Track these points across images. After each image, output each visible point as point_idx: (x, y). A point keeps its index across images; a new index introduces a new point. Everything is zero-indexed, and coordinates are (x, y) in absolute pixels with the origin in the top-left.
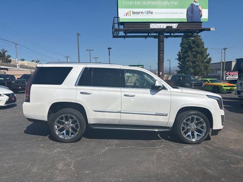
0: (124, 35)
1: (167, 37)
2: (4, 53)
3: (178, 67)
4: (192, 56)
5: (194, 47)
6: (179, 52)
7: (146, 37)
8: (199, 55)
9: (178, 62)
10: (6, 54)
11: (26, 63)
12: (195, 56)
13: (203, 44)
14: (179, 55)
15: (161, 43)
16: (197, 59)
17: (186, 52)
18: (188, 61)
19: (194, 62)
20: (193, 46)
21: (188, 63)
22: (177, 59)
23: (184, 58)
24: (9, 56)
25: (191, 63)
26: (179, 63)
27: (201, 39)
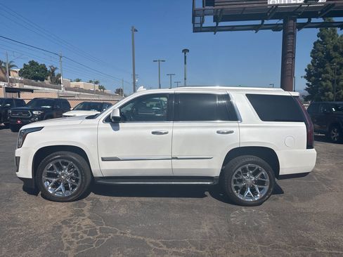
0: (214, 24)
1: (301, 26)
2: (53, 71)
3: (307, 89)
4: (331, 72)
5: (336, 57)
6: (309, 66)
7: (256, 28)
9: (306, 82)
10: (56, 72)
11: (81, 85)
14: (308, 71)
15: (290, 38)
16: (341, 77)
17: (321, 65)
18: (324, 80)
20: (333, 54)
21: (324, 84)
22: (305, 77)
23: (318, 75)
24: (59, 76)
25: (330, 84)
26: (307, 84)
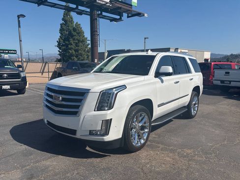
3: (59, 55)
4: (74, 44)
5: (75, 35)
6: (59, 39)
8: (80, 44)
9: (58, 49)
12: (77, 45)
13: (83, 33)
14: (59, 43)
16: (79, 48)
18: (70, 49)
19: (76, 51)
20: (74, 33)
21: (71, 51)
22: (57, 46)
25: (73, 51)
26: (59, 51)
27: (81, 28)
